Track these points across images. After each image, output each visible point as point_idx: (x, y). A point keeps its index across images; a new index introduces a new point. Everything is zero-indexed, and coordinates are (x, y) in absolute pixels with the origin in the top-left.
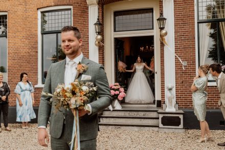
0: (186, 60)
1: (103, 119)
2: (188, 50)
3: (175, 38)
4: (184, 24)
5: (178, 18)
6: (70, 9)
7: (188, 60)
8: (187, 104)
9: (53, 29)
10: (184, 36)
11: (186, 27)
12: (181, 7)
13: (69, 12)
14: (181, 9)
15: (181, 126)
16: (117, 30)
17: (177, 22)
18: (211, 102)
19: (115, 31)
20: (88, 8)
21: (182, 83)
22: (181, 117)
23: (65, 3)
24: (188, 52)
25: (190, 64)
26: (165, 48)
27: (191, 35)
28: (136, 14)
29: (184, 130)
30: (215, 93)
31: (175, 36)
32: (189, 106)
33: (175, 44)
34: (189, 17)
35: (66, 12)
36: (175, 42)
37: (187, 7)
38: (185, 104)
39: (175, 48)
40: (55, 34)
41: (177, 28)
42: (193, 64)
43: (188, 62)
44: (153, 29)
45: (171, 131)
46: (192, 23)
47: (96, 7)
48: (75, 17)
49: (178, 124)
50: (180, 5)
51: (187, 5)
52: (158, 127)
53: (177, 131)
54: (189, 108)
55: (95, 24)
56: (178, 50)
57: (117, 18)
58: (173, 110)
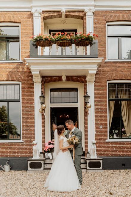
0: (101, 125)
1: (47, 165)
2: (103, 118)
3: (95, 110)
4: (101, 101)
5: (96, 96)
6: (19, 84)
7: (103, 125)
8: (102, 153)
9: (5, 99)
10: (100, 108)
11: (102, 103)
12: (99, 89)
13: (18, 86)
14: (98, 91)
15: (101, 168)
16: (52, 102)
17: (96, 99)
18: (117, 152)
19: (51, 103)
20: (33, 84)
21: (99, 139)
22: (101, 162)
23: (15, 79)
24: (103, 119)
25: (104, 127)
26: (89, 116)
27: (105, 108)
28: (63, 91)
29: (103, 170)
30: (119, 146)
31: (95, 108)
32: (103, 154)
33: (95, 114)
34: (104, 96)
35: (16, 86)
36: (95, 113)
37: (103, 89)
38: (101, 153)
39: (95, 117)
40: (7, 102)
41: (96, 103)
42: (106, 127)
43: (103, 126)
44: (77, 102)
45: (95, 171)
46: (106, 100)
47: (40, 84)
48: (23, 90)
49: (99, 166)
50: (98, 88)
51: (102, 88)
52: (86, 169)
53: (98, 171)
54: (103, 156)
55: (40, 97)
56: (96, 118)
57: (52, 93)
58: (95, 157)
